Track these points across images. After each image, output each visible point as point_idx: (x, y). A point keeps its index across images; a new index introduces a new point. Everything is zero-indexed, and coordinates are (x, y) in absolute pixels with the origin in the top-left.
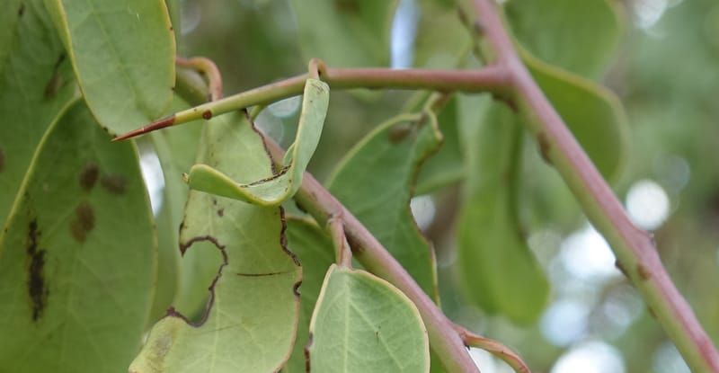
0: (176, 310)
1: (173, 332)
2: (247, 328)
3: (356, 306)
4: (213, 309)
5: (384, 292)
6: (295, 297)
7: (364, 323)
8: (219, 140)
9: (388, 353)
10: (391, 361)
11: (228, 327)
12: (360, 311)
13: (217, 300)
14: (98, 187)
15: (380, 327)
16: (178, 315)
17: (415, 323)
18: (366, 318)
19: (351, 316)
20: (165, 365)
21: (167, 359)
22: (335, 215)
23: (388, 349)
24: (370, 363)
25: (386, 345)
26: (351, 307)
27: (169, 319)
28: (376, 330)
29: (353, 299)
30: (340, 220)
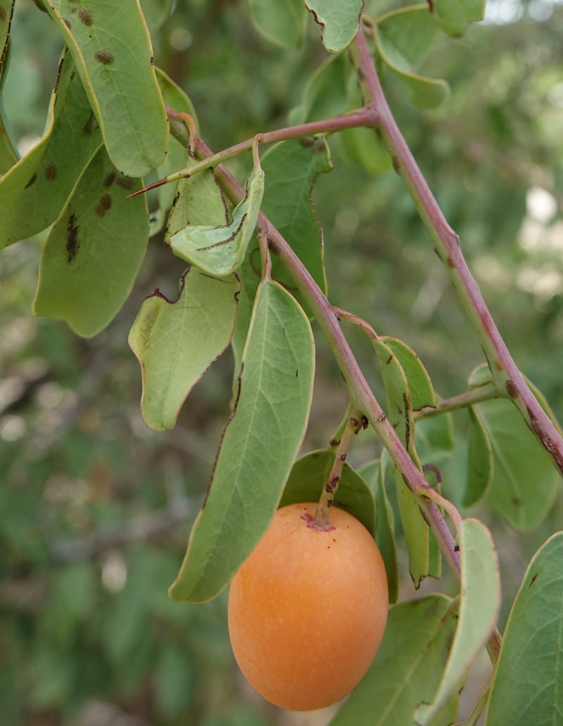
0: (160, 291)
1: (157, 308)
2: (204, 312)
3: (272, 307)
4: (183, 292)
5: (290, 302)
6: (235, 302)
7: (277, 320)
8: (193, 183)
9: (289, 347)
10: (291, 353)
11: (192, 308)
12: (274, 310)
13: (186, 286)
14: (114, 184)
15: (286, 325)
16: (162, 296)
17: (308, 333)
18: (278, 316)
19: (268, 314)
20: (151, 334)
21: (153, 329)
22: (263, 231)
23: (290, 344)
24: (278, 349)
25: (289, 340)
26: (270, 309)
27: (155, 298)
28: (283, 326)
29: (271, 302)
30: (266, 235)
